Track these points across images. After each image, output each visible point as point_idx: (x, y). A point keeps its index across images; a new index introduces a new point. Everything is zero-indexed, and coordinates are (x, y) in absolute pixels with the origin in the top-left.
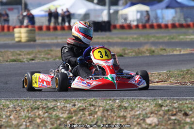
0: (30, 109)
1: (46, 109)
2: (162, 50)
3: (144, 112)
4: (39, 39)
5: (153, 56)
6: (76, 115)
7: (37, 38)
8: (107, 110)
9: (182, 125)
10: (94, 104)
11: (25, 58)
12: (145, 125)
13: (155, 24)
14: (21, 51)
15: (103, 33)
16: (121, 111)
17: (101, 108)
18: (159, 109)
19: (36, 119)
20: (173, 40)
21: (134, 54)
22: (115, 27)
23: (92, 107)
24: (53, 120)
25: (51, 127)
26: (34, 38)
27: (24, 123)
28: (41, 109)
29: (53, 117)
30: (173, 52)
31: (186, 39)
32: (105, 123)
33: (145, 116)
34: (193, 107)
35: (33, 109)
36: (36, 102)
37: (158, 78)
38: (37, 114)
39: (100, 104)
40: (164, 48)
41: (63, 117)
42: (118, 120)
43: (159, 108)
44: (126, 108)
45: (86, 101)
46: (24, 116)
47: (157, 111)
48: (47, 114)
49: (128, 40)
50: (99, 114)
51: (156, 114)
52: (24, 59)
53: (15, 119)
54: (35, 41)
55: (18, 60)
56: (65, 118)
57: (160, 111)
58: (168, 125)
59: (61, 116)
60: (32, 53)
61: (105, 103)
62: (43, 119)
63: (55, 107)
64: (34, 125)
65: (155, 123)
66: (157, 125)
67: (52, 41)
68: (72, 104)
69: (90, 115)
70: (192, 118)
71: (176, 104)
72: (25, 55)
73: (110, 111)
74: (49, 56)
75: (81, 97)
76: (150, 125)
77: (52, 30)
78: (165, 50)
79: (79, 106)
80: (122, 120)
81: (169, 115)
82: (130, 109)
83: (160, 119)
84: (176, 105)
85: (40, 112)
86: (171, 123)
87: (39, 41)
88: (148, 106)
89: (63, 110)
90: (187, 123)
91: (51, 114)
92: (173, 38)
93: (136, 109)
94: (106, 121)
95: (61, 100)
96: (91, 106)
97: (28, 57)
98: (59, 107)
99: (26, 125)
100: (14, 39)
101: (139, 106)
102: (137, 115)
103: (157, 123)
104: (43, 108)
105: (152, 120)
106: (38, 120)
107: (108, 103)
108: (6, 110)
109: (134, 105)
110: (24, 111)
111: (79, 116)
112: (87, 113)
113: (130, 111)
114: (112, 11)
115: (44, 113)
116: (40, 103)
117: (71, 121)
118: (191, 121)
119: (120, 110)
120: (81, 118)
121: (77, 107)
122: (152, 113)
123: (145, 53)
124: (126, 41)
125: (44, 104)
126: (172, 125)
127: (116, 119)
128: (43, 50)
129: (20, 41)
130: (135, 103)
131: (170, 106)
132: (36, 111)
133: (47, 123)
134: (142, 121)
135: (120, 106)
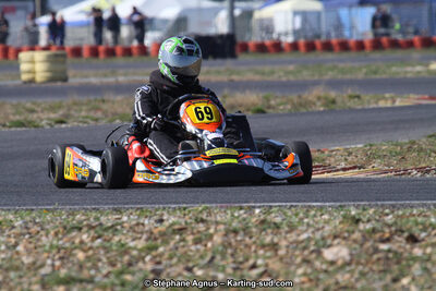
0: (61, 230)
1: (98, 229)
2: (351, 97)
3: (318, 235)
4: (75, 76)
5: (332, 111)
6: (166, 242)
7: (70, 73)
8: (236, 232)
9: (404, 263)
10: (204, 217)
11: (44, 118)
12: (322, 263)
13: (334, 40)
14: (34, 103)
15: (219, 61)
16: (267, 234)
17: (222, 227)
18: (351, 228)
19: (74, 252)
20: (378, 77)
21: (289, 107)
22: (245, 48)
23: (201, 225)
24: (114, 253)
25: (110, 269)
26: (64, 72)
27: (49, 262)
28: (85, 229)
29: (114, 248)
30: (376, 103)
31: (406, 72)
32: (230, 260)
33: (321, 243)
34: (428, 223)
35: (67, 229)
36: (73, 215)
37: (346, 160)
38: (77, 241)
39: (219, 218)
40: (357, 93)
41: (135, 248)
42: (261, 252)
43: (351, 225)
44: (277, 226)
45: (186, 212)
46: (48, 244)
47: (348, 231)
48: (99, 240)
49: (275, 78)
50: (218, 239)
51: (345, 238)
52: (42, 120)
53: (29, 252)
54: (65, 80)
55: (30, 122)
56: (140, 250)
57: (353, 232)
58: (373, 263)
59: (132, 244)
60: (60, 107)
61: (229, 216)
62: (91, 252)
63: (117, 224)
64: (70, 265)
65: (343, 258)
66: (349, 264)
67: (105, 80)
68: (155, 217)
69: (197, 242)
70: (427, 246)
71: (390, 216)
72: (42, 112)
73: (242, 233)
74: (99, 114)
75: (175, 203)
76: (332, 263)
77: (102, 56)
78: (358, 97)
79: (170, 221)
80: (268, 254)
81: (375, 241)
82: (287, 229)
83: (355, 249)
84: (389, 219)
85: (85, 237)
86: (379, 259)
87: (75, 79)
88: (327, 222)
89: (134, 231)
90: (415, 259)
91: (109, 241)
92: (375, 73)
93: (300, 228)
94: (232, 255)
95: (131, 211)
96: (198, 222)
97: (52, 116)
98: (125, 225)
99: (53, 265)
100: (19, 76)
101: (306, 220)
102: (302, 242)
103: (348, 258)
104: (91, 227)
105: (337, 252)
106: (81, 255)
107: (236, 215)
108: (7, 233)
109: (295, 220)
110: (47, 235)
111: (172, 244)
112: (190, 238)
113: (287, 232)
114: (237, 12)
115: (94, 239)
116: (83, 218)
117: (154, 257)
118: (424, 254)
119: (264, 230)
120: (177, 248)
121: (166, 224)
122: (335, 237)
123: (314, 104)
124: (270, 78)
125: (92, 219)
126: (382, 262)
127: (255, 252)
128: (84, 99)
129: (32, 81)
130: (297, 215)
131: (378, 221)
132: (74, 234)
133: (100, 260)
134: (314, 256)
135: (263, 222)
